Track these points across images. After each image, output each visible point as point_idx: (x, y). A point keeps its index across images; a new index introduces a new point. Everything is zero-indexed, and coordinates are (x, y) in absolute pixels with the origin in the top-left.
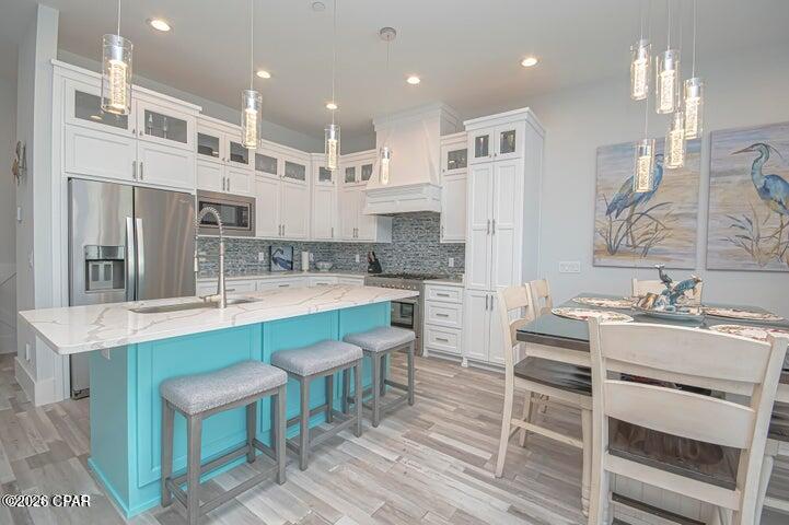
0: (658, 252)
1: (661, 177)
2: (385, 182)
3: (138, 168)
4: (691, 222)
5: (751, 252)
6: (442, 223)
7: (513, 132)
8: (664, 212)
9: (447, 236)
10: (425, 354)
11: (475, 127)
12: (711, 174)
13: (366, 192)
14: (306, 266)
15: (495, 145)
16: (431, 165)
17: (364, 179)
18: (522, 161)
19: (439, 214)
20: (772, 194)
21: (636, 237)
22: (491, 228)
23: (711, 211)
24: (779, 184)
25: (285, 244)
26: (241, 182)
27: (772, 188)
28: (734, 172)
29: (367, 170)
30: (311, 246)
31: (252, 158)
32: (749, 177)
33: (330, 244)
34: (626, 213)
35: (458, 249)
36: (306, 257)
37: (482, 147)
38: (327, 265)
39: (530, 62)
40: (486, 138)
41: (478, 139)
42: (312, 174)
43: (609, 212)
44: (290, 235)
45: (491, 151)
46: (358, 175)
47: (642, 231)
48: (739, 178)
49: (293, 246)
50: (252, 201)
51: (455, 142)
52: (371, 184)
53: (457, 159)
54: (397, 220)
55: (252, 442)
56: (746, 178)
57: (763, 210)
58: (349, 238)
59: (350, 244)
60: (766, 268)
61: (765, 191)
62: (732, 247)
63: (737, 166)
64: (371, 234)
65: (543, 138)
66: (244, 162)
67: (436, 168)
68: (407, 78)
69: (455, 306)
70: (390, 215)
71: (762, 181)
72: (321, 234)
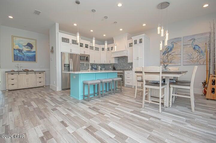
0: (174, 62)
1: (173, 46)
2: (116, 50)
3: (71, 50)
4: (180, 56)
5: (192, 61)
6: (128, 59)
7: (142, 39)
8: (174, 54)
9: (129, 61)
10: (125, 86)
11: (134, 38)
12: (184, 45)
13: (112, 53)
14: (99, 69)
15: (138, 42)
16: (125, 46)
17: (111, 50)
18: (144, 45)
19: (127, 57)
20: (196, 49)
21: (169, 59)
22: (138, 59)
23: (184, 53)
24: (197, 47)
25: (95, 64)
26: (87, 52)
27: (196, 48)
28: (188, 45)
29: (112, 48)
30: (100, 65)
31: (89, 47)
32: (191, 46)
33: (104, 64)
34: (167, 54)
35: (131, 64)
36: (99, 67)
37: (136, 42)
38: (104, 69)
39: (144, 25)
40: (136, 40)
41: (135, 41)
42: (100, 49)
43: (163, 54)
44: (96, 62)
45: (137, 43)
46: (110, 49)
47: (170, 58)
48: (189, 46)
49: (97, 65)
50: (89, 55)
51: (130, 41)
52: (113, 51)
53: (131, 45)
54: (119, 58)
55: (95, 93)
56: (190, 46)
57: (194, 52)
58: (108, 63)
59: (109, 64)
60: (195, 64)
61: (194, 48)
62: (188, 60)
63: (189, 43)
64: (113, 61)
65: (149, 39)
66: (87, 48)
67: (127, 47)
68: (119, 29)
69: (131, 75)
70: (117, 57)
71: (194, 46)
72: (103, 62)
